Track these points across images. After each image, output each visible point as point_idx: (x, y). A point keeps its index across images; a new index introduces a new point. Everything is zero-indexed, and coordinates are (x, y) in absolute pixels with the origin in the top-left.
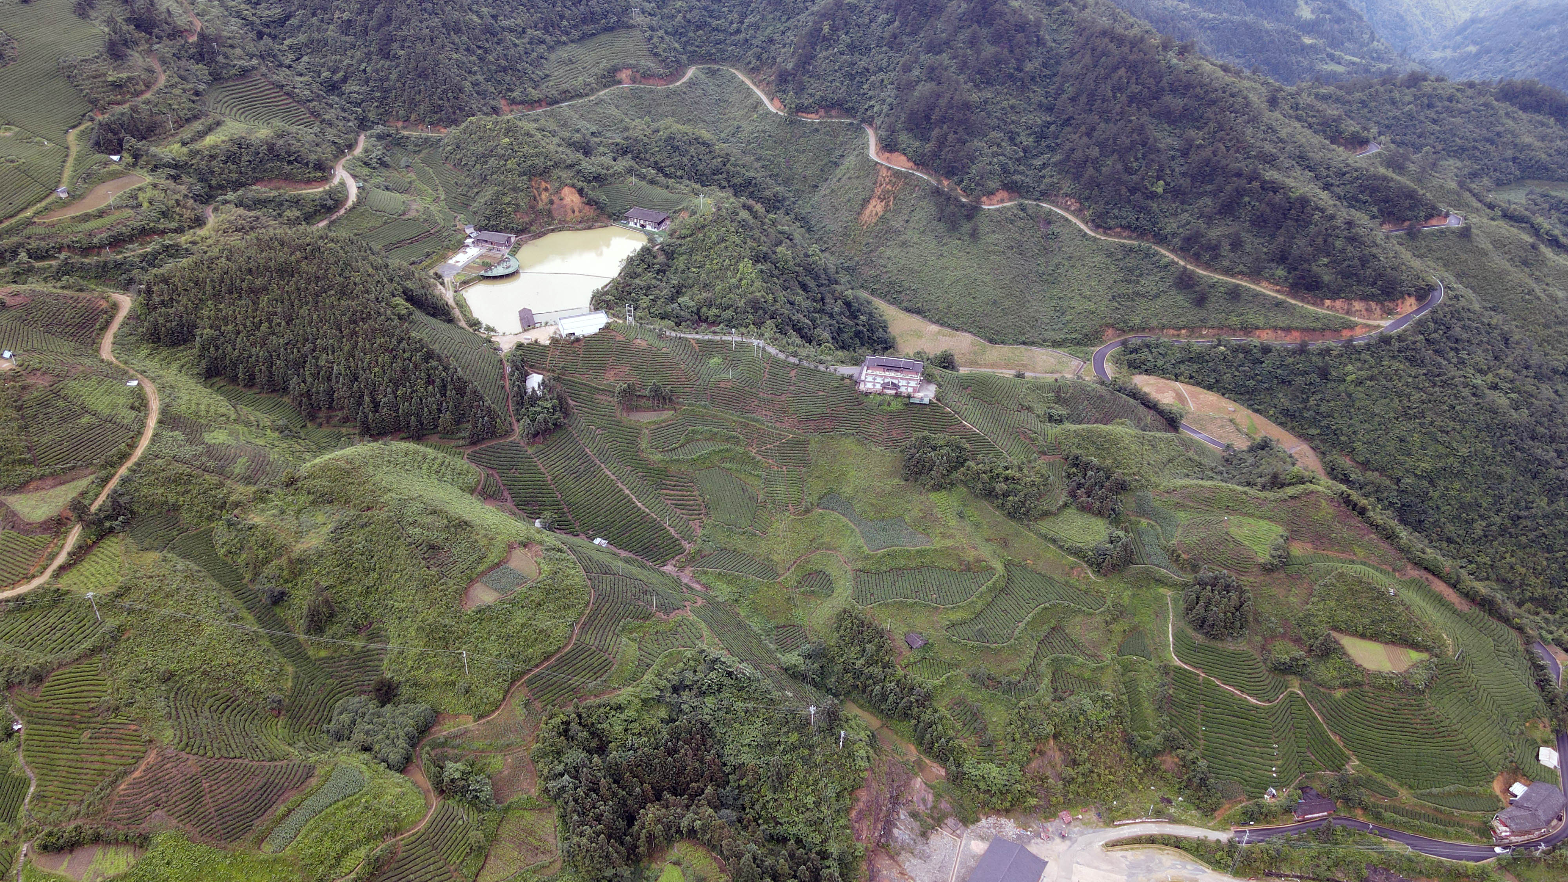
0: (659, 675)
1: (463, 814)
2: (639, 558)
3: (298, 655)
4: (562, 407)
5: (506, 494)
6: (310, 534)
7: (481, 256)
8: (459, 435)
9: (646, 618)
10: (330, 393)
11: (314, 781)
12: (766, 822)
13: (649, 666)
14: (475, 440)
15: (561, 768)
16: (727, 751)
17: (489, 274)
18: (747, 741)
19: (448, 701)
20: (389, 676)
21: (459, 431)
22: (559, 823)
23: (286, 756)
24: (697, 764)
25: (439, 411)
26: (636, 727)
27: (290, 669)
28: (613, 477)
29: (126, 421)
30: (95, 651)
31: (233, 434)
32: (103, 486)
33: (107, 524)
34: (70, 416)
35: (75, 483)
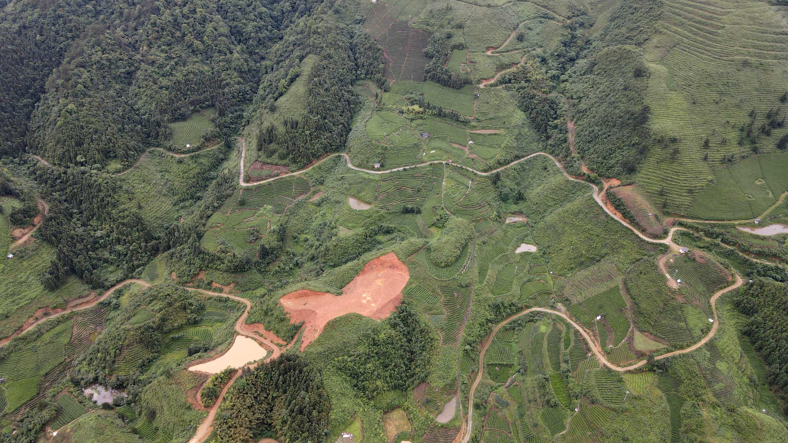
29: (695, 335)
30: (614, 410)
31: (729, 369)
32: (666, 353)
33: (655, 368)
34: (678, 319)
35: (659, 344)
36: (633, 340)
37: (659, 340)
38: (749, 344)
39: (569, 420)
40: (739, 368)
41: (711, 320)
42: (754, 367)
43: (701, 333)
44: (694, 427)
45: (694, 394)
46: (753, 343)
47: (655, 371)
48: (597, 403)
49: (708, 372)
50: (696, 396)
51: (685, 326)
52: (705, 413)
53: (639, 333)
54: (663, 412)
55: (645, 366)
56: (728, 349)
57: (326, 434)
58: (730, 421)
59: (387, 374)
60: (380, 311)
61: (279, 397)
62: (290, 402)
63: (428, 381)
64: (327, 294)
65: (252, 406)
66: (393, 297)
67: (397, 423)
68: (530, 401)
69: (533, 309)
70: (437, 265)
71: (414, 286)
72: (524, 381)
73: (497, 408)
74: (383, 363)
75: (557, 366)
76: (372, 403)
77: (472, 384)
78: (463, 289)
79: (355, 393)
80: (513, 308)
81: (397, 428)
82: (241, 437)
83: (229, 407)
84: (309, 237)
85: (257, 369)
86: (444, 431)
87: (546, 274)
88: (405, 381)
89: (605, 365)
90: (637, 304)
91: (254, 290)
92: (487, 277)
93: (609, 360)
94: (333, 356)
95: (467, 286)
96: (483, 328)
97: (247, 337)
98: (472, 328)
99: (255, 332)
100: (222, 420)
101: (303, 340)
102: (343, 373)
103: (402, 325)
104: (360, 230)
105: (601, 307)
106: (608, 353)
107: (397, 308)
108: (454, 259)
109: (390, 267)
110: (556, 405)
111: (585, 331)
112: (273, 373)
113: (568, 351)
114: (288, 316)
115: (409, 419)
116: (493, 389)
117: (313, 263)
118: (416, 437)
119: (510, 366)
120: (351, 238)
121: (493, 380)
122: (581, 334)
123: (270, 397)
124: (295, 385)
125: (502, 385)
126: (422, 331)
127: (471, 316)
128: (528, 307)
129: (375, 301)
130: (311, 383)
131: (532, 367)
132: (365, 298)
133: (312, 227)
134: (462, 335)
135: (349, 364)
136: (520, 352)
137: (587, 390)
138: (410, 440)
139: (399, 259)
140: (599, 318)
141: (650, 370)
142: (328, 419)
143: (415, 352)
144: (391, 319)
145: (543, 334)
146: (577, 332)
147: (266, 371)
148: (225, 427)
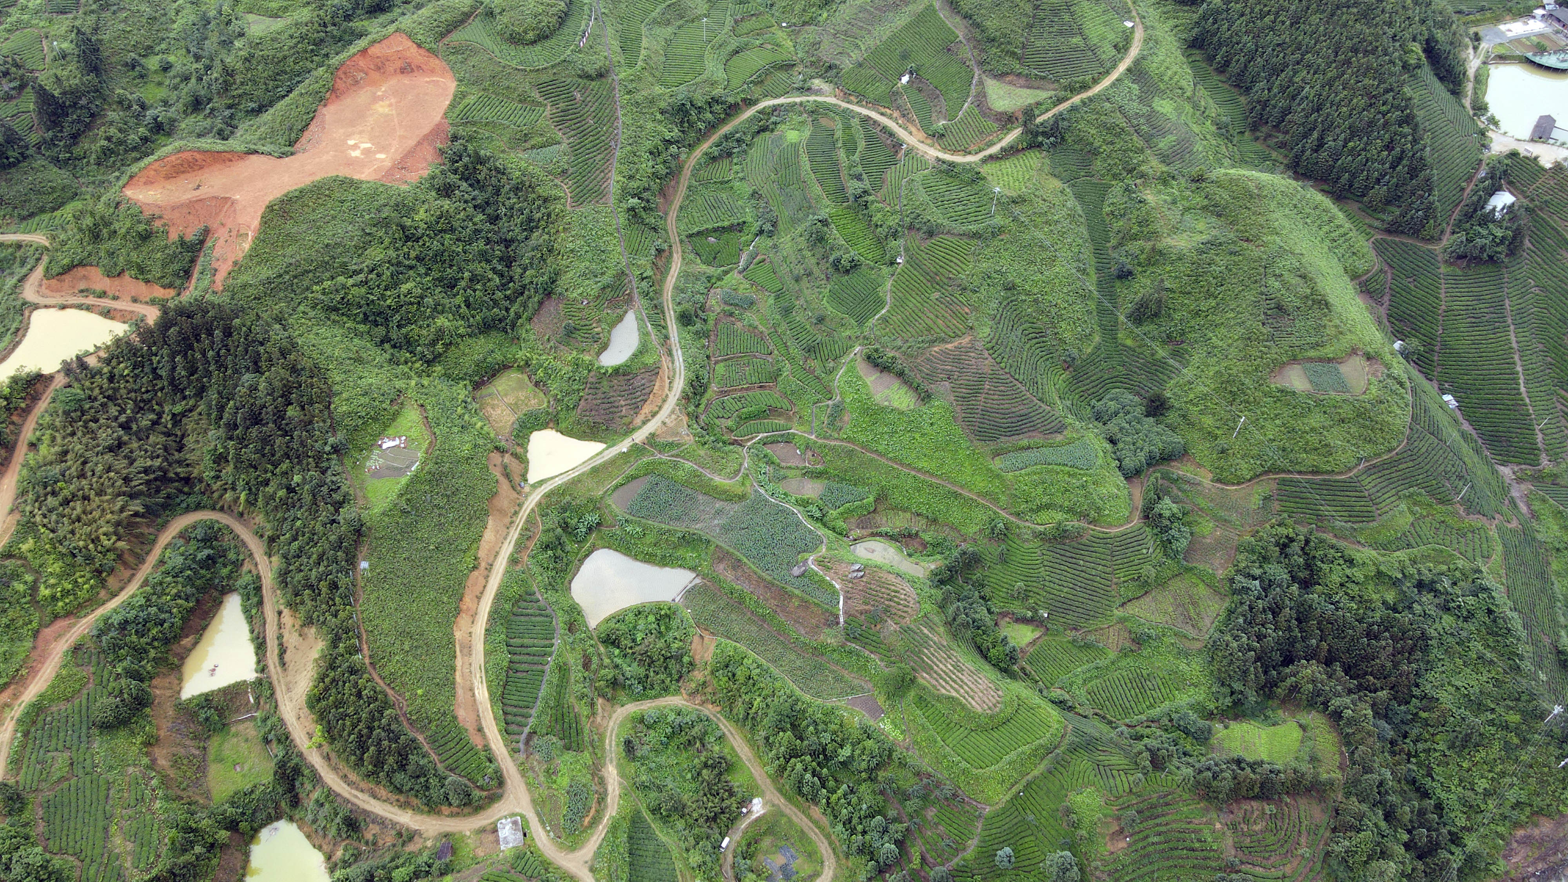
0: (1414, 562)
1: (1151, 547)
2: (1480, 441)
3: (1110, 331)
4: (1513, 245)
5: (1386, 298)
6: (1184, 235)
7: (1541, 35)
8: (1381, 216)
9: (1441, 502)
10: (1286, 112)
11: (1059, 438)
12: (1419, 764)
13: (1409, 546)
14: (1393, 229)
15: (1257, 572)
16: (1429, 676)
17: (1537, 59)
18: (1459, 684)
19: (1201, 449)
20: (1168, 395)
21: (1383, 211)
22: (1223, 615)
23: (1052, 404)
24: (1389, 664)
25: (1378, 181)
26: (1354, 590)
27: (1097, 338)
28: (1514, 345)
29: (1104, 56)
30: (976, 235)
31: (1179, 110)
32: (1055, 106)
33: (1040, 139)
34: (1067, 32)
35: (1038, 91)
36: (985, 96)
37: (1036, 84)
38: (1204, 65)
39: (888, 285)
40: (1196, 107)
41: (1129, 24)
42: (1220, 104)
43: (1114, 52)
44: (1136, 229)
45: (1124, 168)
46: (1210, 59)
47: (1040, 145)
48: (939, 233)
49: (1142, 121)
50: (1130, 172)
51: (1082, 44)
52: (1150, 197)
53: (995, 81)
54: (1071, 217)
55: (1019, 140)
56: (1170, 73)
57: (336, 450)
58: (1198, 200)
59: (459, 300)
60: (401, 165)
61: (191, 411)
62: (221, 409)
63: (559, 290)
64: (254, 157)
65: (120, 444)
66: (426, 130)
67: (510, 400)
68: (797, 280)
69: (761, 106)
70: (515, 39)
71: (471, 99)
72: (775, 246)
73: (731, 315)
74: (440, 280)
75: (839, 194)
76: (438, 369)
77: (662, 281)
78: (594, 83)
79: (388, 356)
80: (717, 108)
81: (514, 407)
82: (109, 516)
83: (51, 458)
84: (172, 59)
85: (108, 361)
86: (623, 383)
87: (772, 29)
88: (507, 310)
89: (938, 159)
90: (978, 26)
91: (54, 209)
92: (643, 52)
93: (944, 149)
94: (306, 283)
95: (600, 75)
96: (658, 160)
97: (63, 307)
98: (635, 163)
99: (82, 291)
100: (40, 489)
101: (215, 265)
102: (345, 319)
103: (464, 185)
104: (305, 14)
105: (905, 56)
106: (938, 136)
107: (442, 152)
108: (554, 20)
109: (403, 71)
110: (855, 266)
111: (882, 114)
112: (155, 359)
113: (856, 157)
114: (157, 224)
115: (537, 384)
116: (713, 281)
117: (201, 117)
118: (562, 415)
119: (739, 227)
120: (286, 35)
121: (709, 264)
122: (875, 122)
123: (166, 418)
124: (221, 366)
125: (731, 270)
126: (517, 189)
127: (625, 136)
128: (749, 102)
129: (383, 149)
130: (261, 349)
131: (784, 214)
132: (355, 147)
133: (172, 35)
134: (615, 181)
135: (355, 291)
136: (755, 195)
137: (912, 216)
138: (551, 425)
139: (419, 46)
140: (905, 79)
141: (1030, 147)
142: (332, 419)
143: (512, 241)
144: (433, 178)
145: (795, 146)
146: (866, 120)
147: (133, 359)
148: (51, 501)
